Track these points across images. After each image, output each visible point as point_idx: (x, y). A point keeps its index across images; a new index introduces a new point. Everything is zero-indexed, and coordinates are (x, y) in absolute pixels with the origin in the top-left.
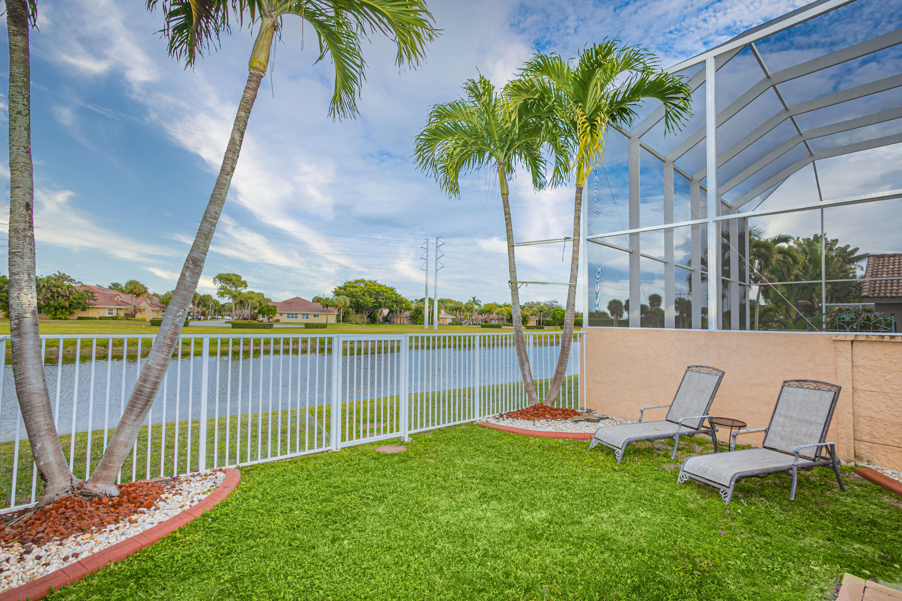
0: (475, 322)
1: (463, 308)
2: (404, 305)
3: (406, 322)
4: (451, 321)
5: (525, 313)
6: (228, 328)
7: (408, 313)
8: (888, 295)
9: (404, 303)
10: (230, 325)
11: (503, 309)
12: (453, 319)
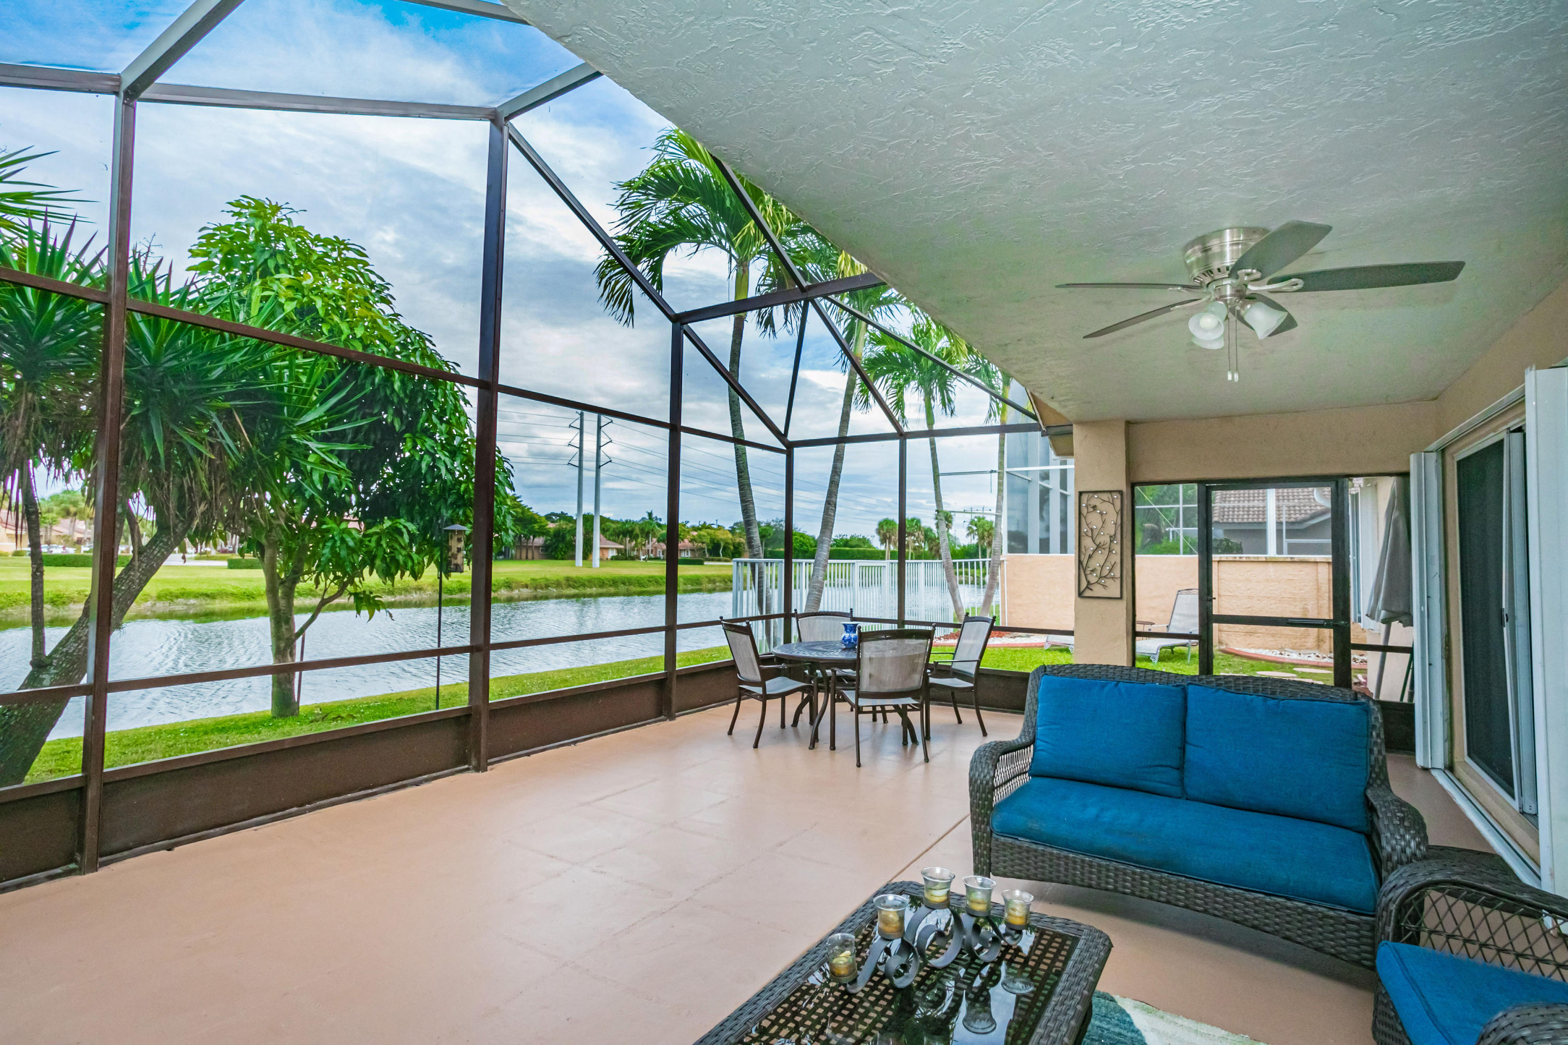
0: (652, 555)
1: (637, 531)
2: (536, 526)
3: (536, 554)
4: (614, 553)
5: (737, 540)
6: (221, 568)
7: (539, 541)
8: (1235, 521)
9: (536, 522)
10: (225, 564)
11: (703, 533)
12: (618, 550)
